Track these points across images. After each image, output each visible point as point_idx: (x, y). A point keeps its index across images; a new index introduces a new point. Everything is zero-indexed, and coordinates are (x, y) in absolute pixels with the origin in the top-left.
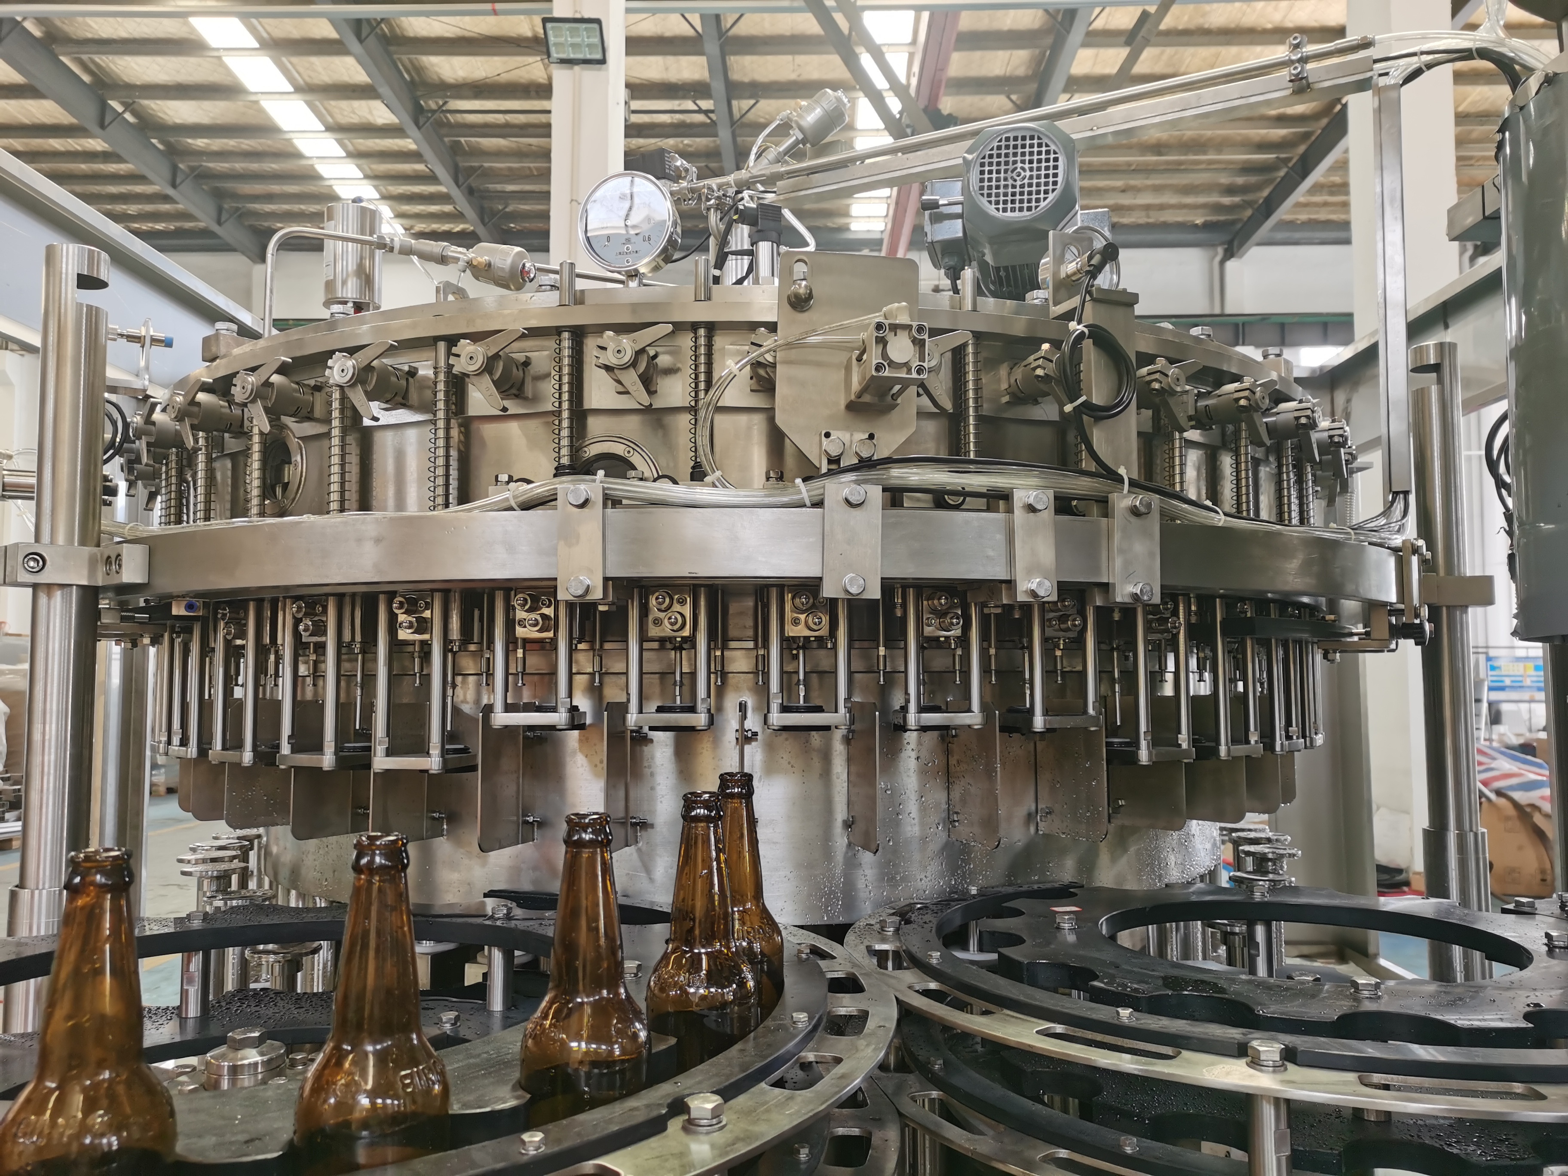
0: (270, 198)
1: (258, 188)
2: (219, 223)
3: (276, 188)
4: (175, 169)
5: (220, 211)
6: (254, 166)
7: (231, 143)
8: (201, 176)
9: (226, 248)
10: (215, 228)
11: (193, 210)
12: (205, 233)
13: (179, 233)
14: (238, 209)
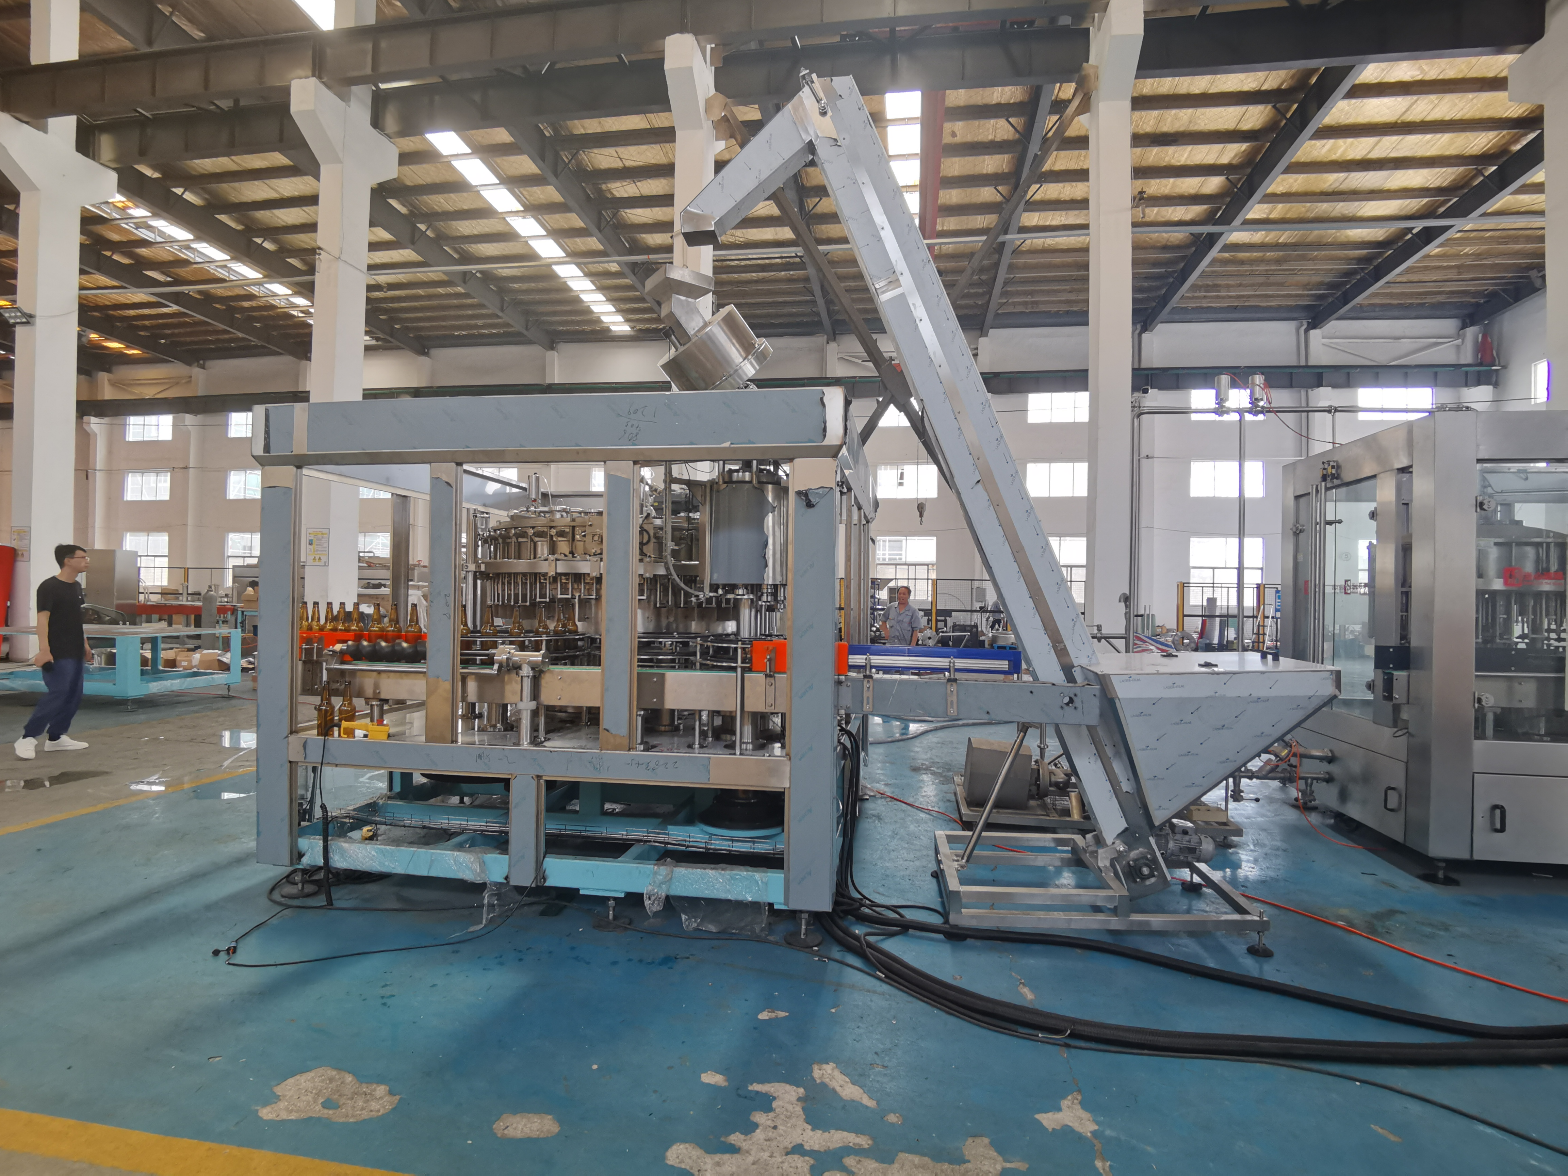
0: (555, 313)
1: (549, 308)
2: (527, 329)
3: (559, 308)
4: (502, 301)
5: (527, 321)
6: (545, 297)
7: (533, 285)
8: (517, 303)
9: (530, 342)
10: (525, 332)
11: (511, 322)
12: (519, 334)
13: (506, 334)
14: (537, 320)
